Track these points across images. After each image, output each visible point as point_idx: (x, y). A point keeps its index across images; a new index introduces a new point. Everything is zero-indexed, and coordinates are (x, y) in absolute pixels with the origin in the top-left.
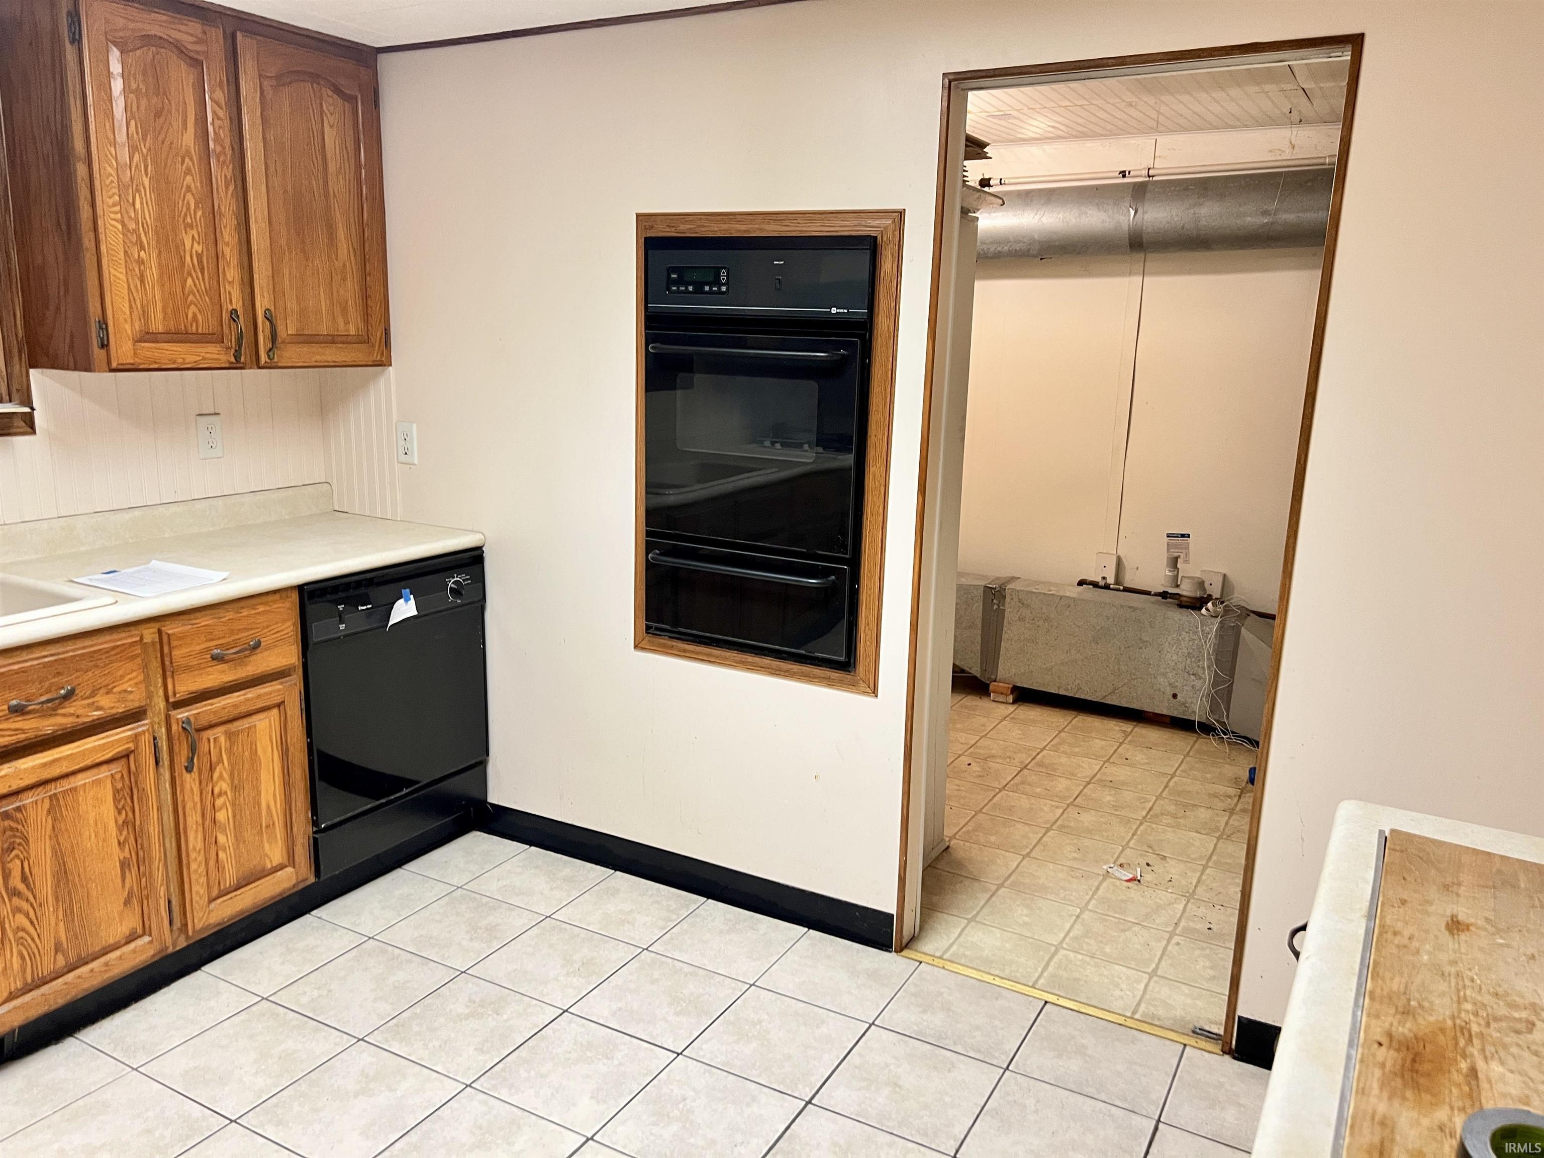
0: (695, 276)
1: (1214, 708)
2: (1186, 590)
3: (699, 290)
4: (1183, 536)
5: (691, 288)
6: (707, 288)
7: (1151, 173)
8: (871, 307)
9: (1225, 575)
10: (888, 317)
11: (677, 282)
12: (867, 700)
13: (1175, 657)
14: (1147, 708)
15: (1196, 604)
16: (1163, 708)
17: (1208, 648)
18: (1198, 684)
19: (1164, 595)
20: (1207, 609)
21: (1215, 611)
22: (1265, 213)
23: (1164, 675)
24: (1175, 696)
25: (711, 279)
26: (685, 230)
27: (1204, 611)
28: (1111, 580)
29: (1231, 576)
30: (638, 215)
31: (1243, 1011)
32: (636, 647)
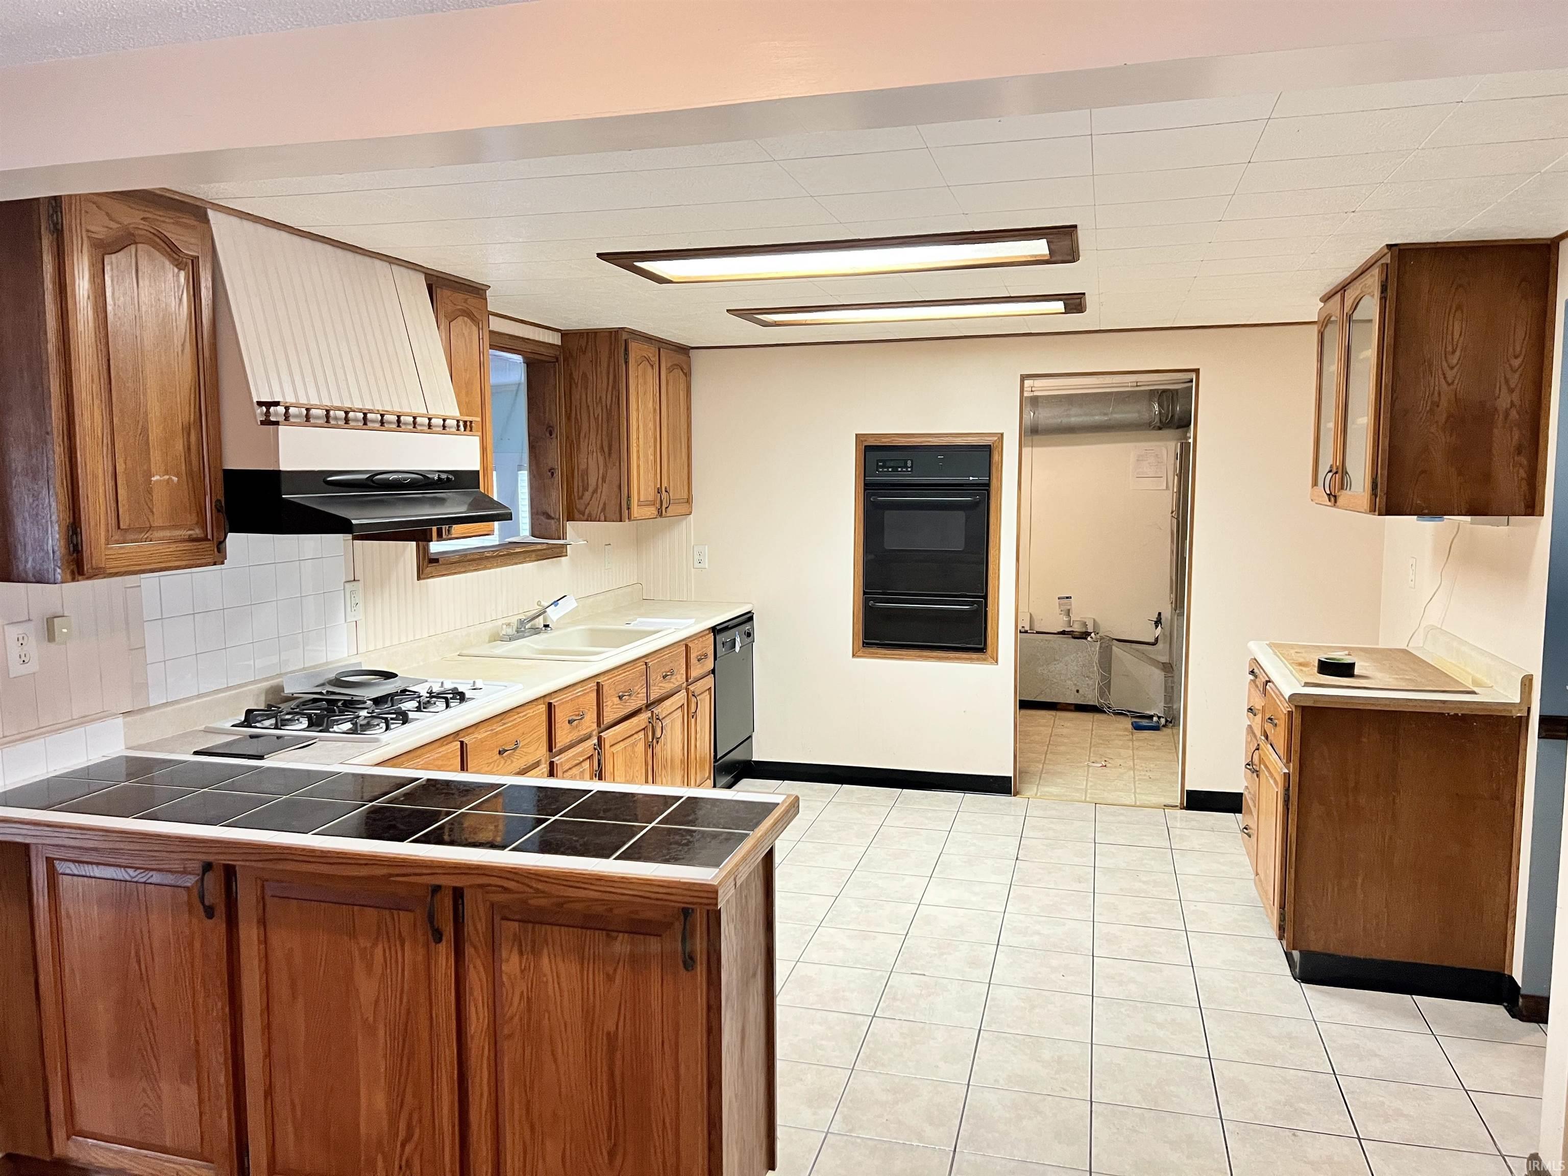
0: (892, 464)
1: (1102, 694)
2: (1077, 628)
3: (895, 469)
4: (1067, 598)
5: (890, 470)
6: (900, 469)
7: (1033, 389)
8: (990, 477)
9: (1094, 620)
10: (997, 481)
11: (882, 467)
12: (994, 667)
13: (1076, 668)
14: (1061, 701)
15: (1084, 635)
16: (1072, 700)
17: (1096, 658)
18: (1091, 683)
19: (1063, 633)
20: (1092, 638)
21: (1097, 638)
22: (1105, 414)
23: (1070, 679)
24: (1078, 691)
25: (903, 465)
26: (885, 442)
27: (1089, 639)
28: (1027, 628)
29: (1097, 620)
30: (856, 435)
31: (1188, 787)
32: (853, 656)
